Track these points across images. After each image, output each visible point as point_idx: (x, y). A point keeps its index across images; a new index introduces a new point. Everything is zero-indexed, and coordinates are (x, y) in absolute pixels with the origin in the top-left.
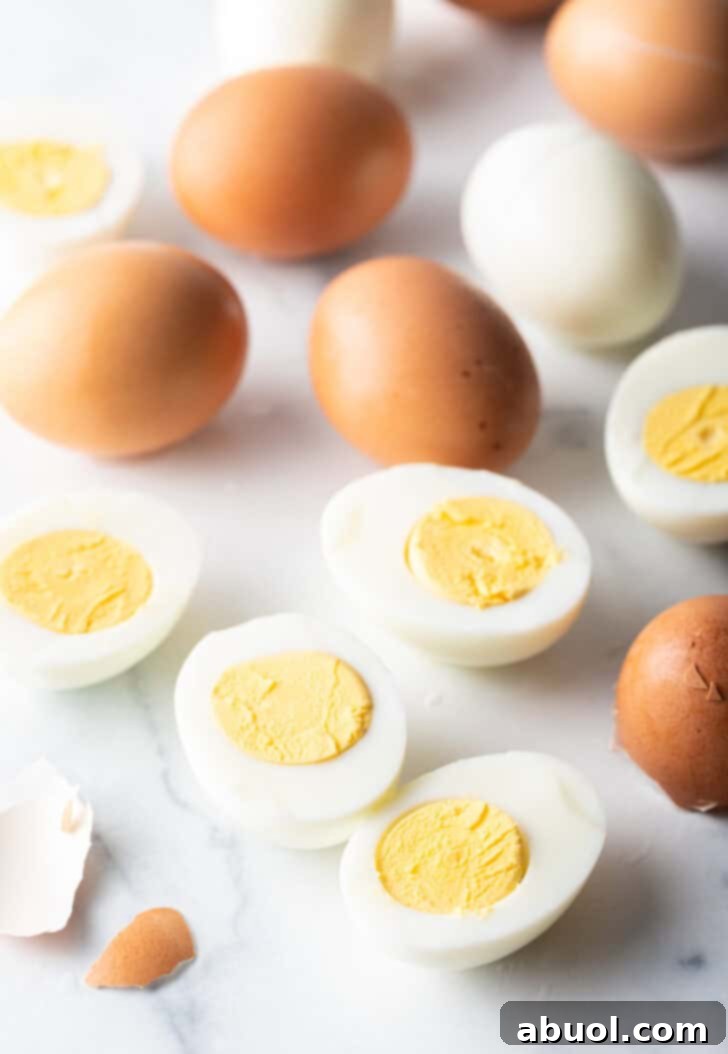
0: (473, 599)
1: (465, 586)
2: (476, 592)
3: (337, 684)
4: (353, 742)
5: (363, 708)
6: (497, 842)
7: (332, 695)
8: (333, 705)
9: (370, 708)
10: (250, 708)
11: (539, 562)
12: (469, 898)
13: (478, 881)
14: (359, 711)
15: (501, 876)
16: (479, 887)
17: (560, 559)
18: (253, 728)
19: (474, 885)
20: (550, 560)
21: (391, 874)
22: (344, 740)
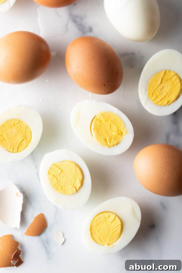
0: (106, 146)
1: (104, 142)
2: (107, 144)
4: (80, 188)
5: (82, 179)
6: (116, 227)
7: (75, 175)
8: (75, 178)
9: (83, 179)
10: (56, 178)
11: (122, 133)
12: (109, 240)
14: (81, 180)
15: (117, 236)
16: (111, 238)
17: (126, 133)
18: (57, 184)
20: (124, 133)
21: (93, 232)
22: (78, 188)
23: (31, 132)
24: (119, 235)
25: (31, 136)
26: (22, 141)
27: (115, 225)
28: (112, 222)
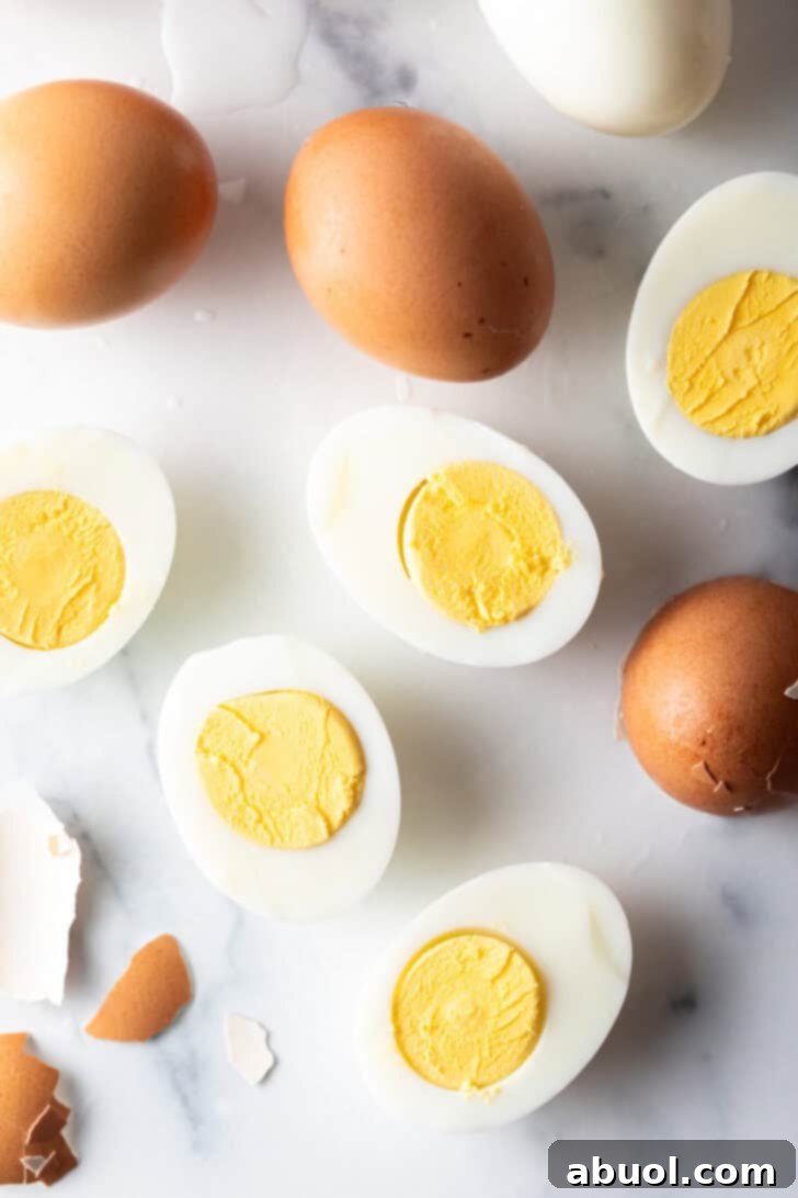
0: (472, 622)
1: (462, 605)
2: (476, 614)
3: (328, 741)
4: (346, 819)
5: (355, 777)
6: (515, 1004)
7: (323, 756)
8: (323, 771)
9: (362, 774)
10: (237, 771)
11: (545, 564)
12: (479, 1066)
13: (491, 1048)
14: (351, 781)
15: (515, 1044)
16: (491, 1055)
17: (567, 562)
18: (240, 798)
19: (486, 1053)
20: (557, 562)
21: (406, 1025)
22: (336, 818)
23: (121, 555)
24: (526, 1041)
25: (122, 571)
26: (80, 594)
27: (508, 993)
28: (493, 981)
